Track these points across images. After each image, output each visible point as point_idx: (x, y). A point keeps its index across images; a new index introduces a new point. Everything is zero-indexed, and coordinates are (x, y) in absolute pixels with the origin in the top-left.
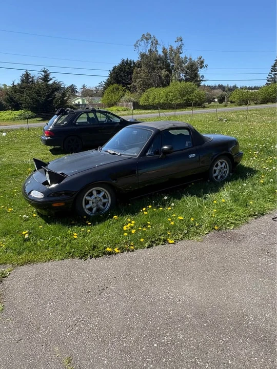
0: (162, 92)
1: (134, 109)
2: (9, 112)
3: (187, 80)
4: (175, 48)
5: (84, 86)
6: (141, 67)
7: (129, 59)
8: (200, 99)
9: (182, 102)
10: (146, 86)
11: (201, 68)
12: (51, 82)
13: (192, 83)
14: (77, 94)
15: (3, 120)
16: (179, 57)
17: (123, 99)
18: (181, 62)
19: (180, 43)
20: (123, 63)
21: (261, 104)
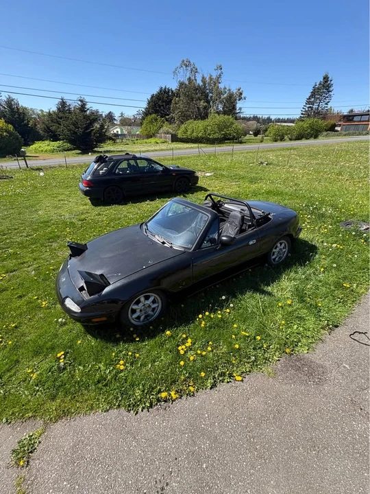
0: (200, 125)
1: (172, 141)
2: (47, 142)
3: (225, 113)
4: (214, 77)
5: (122, 114)
6: (179, 97)
7: (167, 87)
8: (237, 134)
9: (219, 136)
10: (185, 118)
11: (239, 100)
12: (88, 112)
13: (231, 117)
14: (115, 122)
15: (42, 151)
16: (218, 87)
17: (161, 131)
18: (220, 93)
19: (220, 72)
20: (161, 91)
21: (296, 140)
